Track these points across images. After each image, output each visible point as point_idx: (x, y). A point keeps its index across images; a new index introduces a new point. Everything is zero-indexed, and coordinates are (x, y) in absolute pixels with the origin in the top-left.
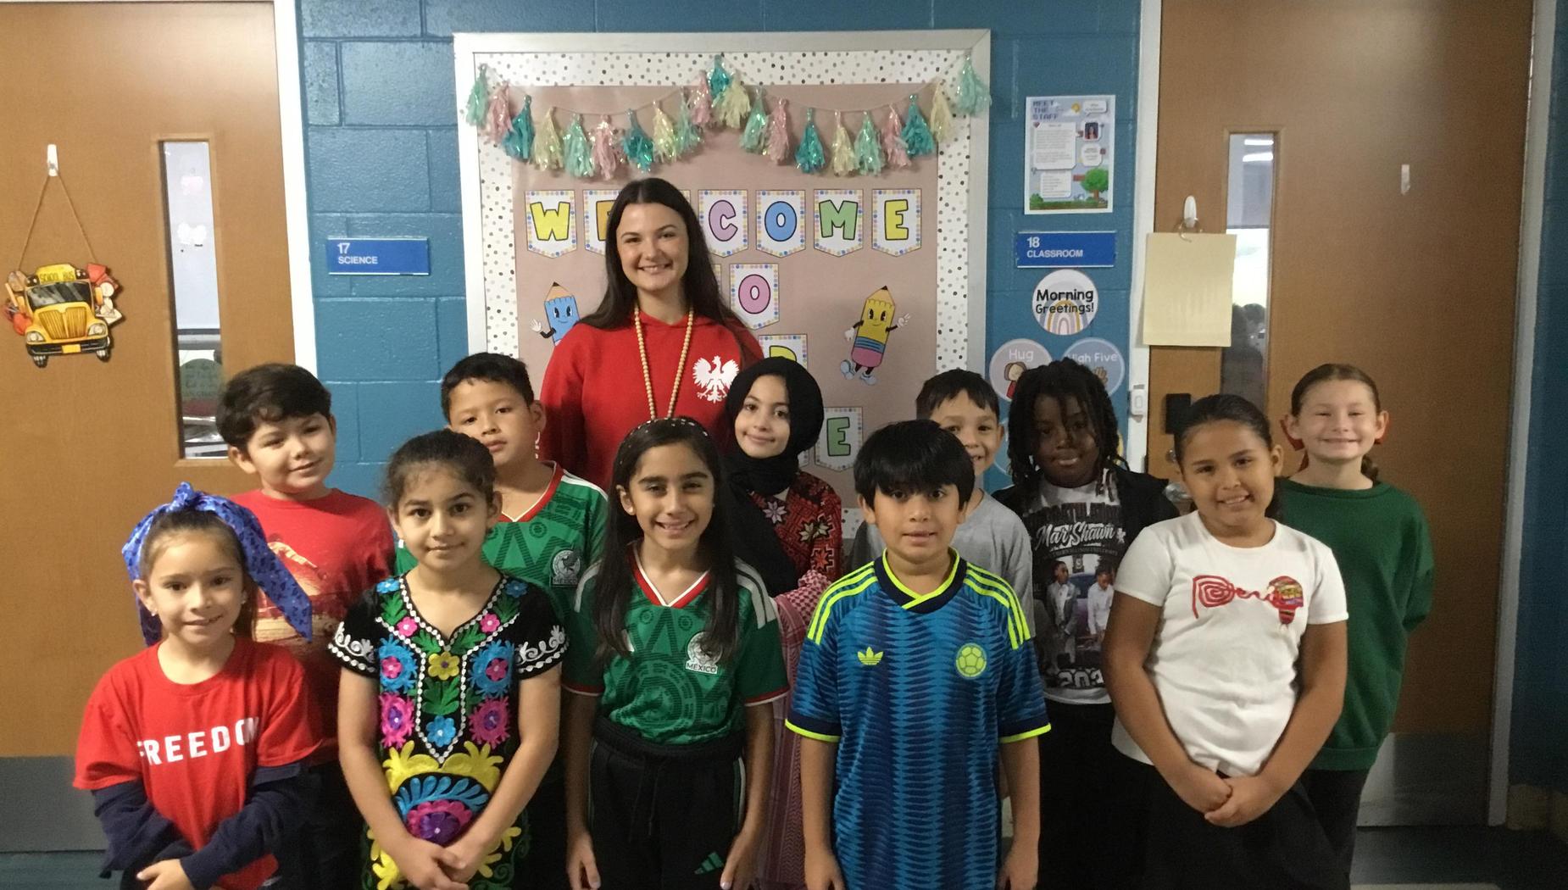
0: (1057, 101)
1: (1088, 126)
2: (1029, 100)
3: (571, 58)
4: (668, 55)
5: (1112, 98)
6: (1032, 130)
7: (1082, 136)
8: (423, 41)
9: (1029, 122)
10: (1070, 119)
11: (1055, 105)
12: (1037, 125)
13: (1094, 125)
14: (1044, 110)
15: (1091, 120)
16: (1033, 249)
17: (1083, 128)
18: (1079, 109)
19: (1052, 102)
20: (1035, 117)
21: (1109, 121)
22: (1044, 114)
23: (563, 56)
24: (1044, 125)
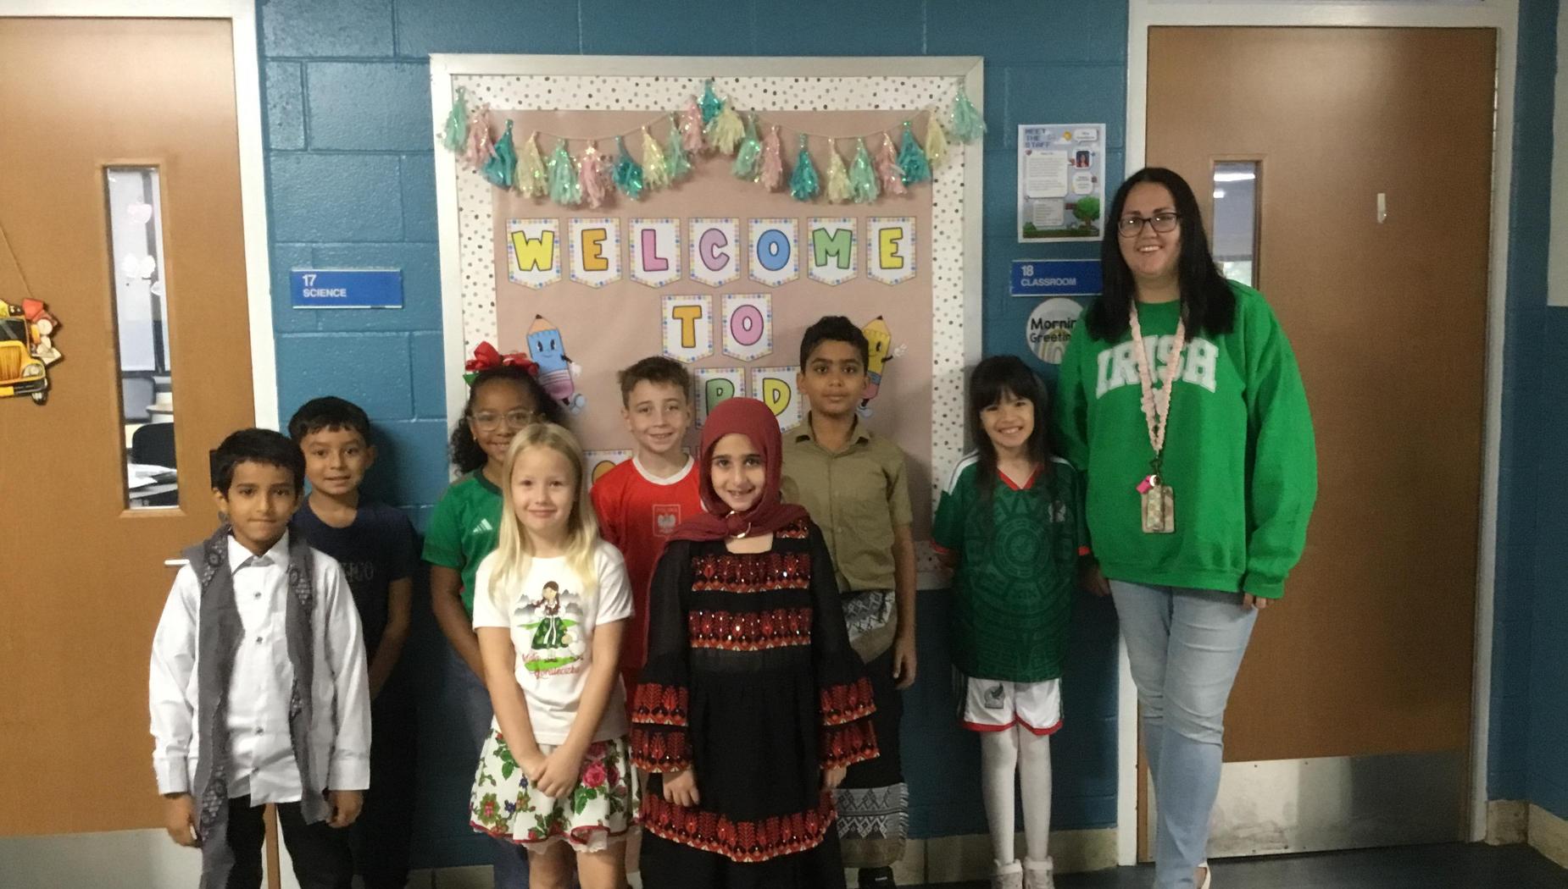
0: (1048, 129)
1: (1079, 154)
2: (1021, 128)
3: (555, 81)
4: (657, 79)
5: (1103, 127)
6: (1025, 158)
7: (1073, 164)
8: (397, 62)
9: (1022, 150)
10: (1060, 148)
11: (1047, 133)
12: (1029, 153)
13: (1086, 153)
14: (1036, 138)
15: (1082, 148)
16: (1027, 277)
17: (1074, 157)
18: (1069, 136)
19: (1044, 130)
20: (1027, 145)
21: (1099, 149)
22: (1036, 142)
23: (547, 79)
24: (1036, 153)
